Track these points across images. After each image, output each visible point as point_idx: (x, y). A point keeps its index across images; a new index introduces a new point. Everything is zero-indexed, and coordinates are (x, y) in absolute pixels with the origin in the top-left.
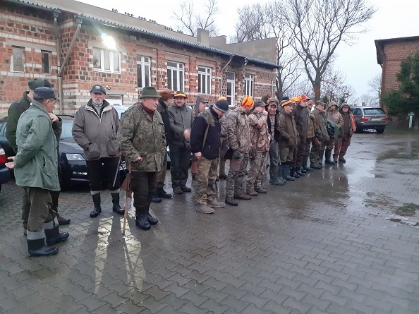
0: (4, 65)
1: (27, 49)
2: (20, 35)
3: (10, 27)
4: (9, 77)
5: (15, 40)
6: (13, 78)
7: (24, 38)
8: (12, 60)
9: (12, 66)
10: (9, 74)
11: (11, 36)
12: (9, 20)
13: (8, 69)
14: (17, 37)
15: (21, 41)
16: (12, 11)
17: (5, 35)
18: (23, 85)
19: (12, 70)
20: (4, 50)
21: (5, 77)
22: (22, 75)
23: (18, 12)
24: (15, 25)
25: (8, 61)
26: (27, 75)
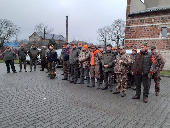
0: (157, 36)
1: (168, 28)
2: (166, 22)
3: (162, 20)
4: (159, 40)
5: (163, 25)
6: (160, 40)
7: (167, 23)
8: (161, 33)
9: (160, 36)
10: (159, 39)
11: (162, 24)
12: (162, 17)
13: (158, 37)
14: (164, 23)
15: (166, 24)
16: (164, 13)
17: (159, 24)
18: (164, 43)
19: (160, 37)
20: (158, 30)
21: (157, 40)
22: (164, 39)
23: (166, 13)
24: (164, 19)
25: (159, 34)
26: (166, 39)
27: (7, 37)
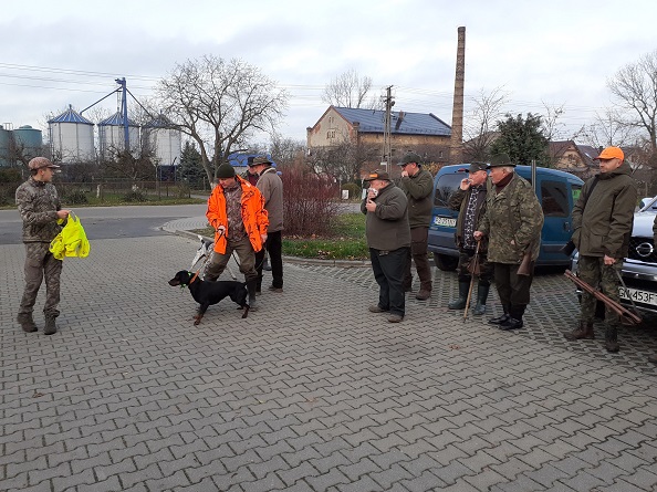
27: (242, 130)
